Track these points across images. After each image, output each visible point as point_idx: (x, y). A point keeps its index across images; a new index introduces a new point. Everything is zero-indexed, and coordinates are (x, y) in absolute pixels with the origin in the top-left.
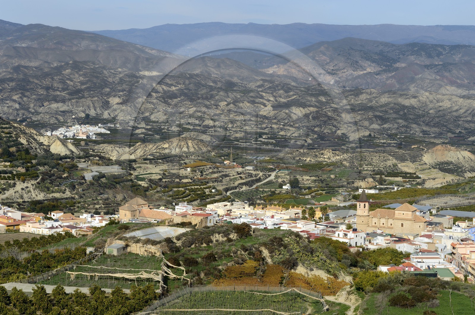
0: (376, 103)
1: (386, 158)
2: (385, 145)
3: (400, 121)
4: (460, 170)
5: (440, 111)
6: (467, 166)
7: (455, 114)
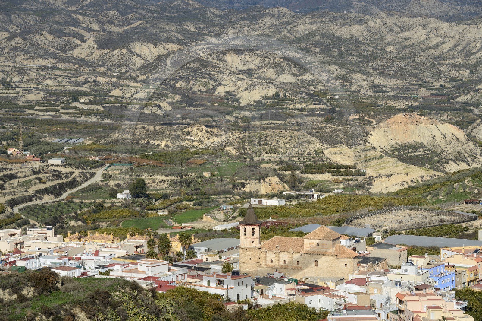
0: (289, 35)
1: (302, 140)
2: (305, 113)
3: (333, 68)
4: (436, 158)
5: (405, 47)
6: (449, 152)
7: (432, 52)
